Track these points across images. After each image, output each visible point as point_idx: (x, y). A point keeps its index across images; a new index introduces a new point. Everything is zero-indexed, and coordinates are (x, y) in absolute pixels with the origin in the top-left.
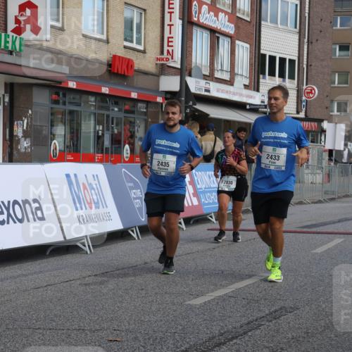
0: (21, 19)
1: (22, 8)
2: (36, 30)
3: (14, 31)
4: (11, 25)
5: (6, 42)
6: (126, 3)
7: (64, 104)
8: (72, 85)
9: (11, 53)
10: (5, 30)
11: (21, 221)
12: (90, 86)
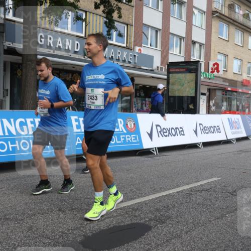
0: (214, 68)
1: (214, 65)
2: (218, 71)
3: (211, 72)
4: (210, 70)
5: (209, 76)
6: (248, 62)
7: (226, 95)
8: (229, 89)
9: (210, 79)
10: (208, 72)
11: (213, 133)
12: (234, 89)
